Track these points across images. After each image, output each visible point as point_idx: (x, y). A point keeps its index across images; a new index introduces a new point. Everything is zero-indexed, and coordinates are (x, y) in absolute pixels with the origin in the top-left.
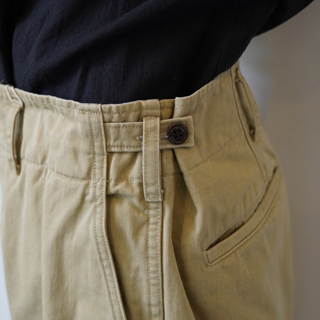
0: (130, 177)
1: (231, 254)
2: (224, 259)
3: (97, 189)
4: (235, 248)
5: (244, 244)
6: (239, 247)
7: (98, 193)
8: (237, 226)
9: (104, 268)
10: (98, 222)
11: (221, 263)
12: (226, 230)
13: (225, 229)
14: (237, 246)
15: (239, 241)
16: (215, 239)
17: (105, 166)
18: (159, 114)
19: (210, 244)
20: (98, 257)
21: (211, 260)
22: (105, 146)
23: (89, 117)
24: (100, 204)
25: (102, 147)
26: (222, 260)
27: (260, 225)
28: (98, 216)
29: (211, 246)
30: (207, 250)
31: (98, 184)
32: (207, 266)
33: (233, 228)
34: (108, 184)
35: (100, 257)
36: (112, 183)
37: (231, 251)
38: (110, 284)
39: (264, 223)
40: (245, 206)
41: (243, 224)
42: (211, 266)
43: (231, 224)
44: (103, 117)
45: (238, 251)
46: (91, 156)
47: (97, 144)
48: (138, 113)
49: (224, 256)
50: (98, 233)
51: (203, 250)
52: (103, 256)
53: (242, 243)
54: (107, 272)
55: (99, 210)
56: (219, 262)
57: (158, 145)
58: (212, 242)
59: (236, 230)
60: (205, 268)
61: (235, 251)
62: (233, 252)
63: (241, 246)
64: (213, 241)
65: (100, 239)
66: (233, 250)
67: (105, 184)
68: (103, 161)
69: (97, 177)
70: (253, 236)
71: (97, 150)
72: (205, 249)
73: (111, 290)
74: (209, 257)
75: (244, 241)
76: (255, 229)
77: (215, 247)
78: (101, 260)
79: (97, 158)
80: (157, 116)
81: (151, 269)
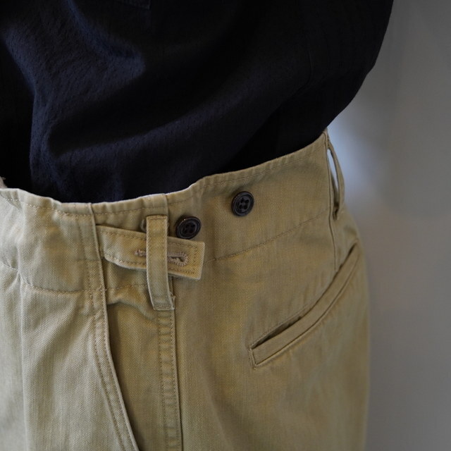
0: (133, 283)
1: (283, 354)
2: (274, 359)
3: (94, 300)
4: (288, 347)
5: (298, 342)
6: (292, 346)
7: (96, 305)
8: (292, 321)
9: (107, 393)
10: (98, 339)
11: (270, 365)
12: (279, 326)
13: (277, 325)
14: (290, 345)
15: (293, 338)
16: (265, 336)
17: (101, 272)
18: (167, 212)
19: (258, 341)
20: (100, 381)
21: (258, 360)
22: (98, 252)
23: (77, 220)
24: (99, 318)
25: (94, 253)
26: (271, 360)
27: (320, 320)
28: (98, 331)
29: (259, 344)
30: (253, 348)
31: (95, 295)
32: (253, 367)
33: (288, 324)
34: (107, 293)
35: (103, 380)
36: (112, 292)
37: (282, 351)
38: (116, 411)
39: (326, 318)
40: (305, 300)
41: (300, 318)
42: (258, 368)
43: (284, 320)
44: (95, 219)
45: (291, 351)
46: (82, 262)
47: (88, 249)
48: (138, 212)
49: (274, 356)
50: (100, 352)
51: (248, 348)
52: (107, 379)
53: (296, 340)
54: (112, 397)
55: (98, 324)
56: (269, 362)
57: (166, 253)
58: (259, 339)
59: (290, 325)
60: (251, 370)
61: (288, 350)
62: (285, 351)
63: (295, 344)
64: (262, 338)
65: (102, 360)
66: (285, 348)
67: (104, 294)
68: (97, 267)
69: (93, 286)
70: (310, 333)
71: (89, 256)
72: (251, 346)
73: (118, 418)
74: (256, 356)
75: (298, 339)
76: (313, 325)
77: (263, 345)
78: (104, 384)
79: (90, 265)
80: (163, 215)
81: (165, 387)
